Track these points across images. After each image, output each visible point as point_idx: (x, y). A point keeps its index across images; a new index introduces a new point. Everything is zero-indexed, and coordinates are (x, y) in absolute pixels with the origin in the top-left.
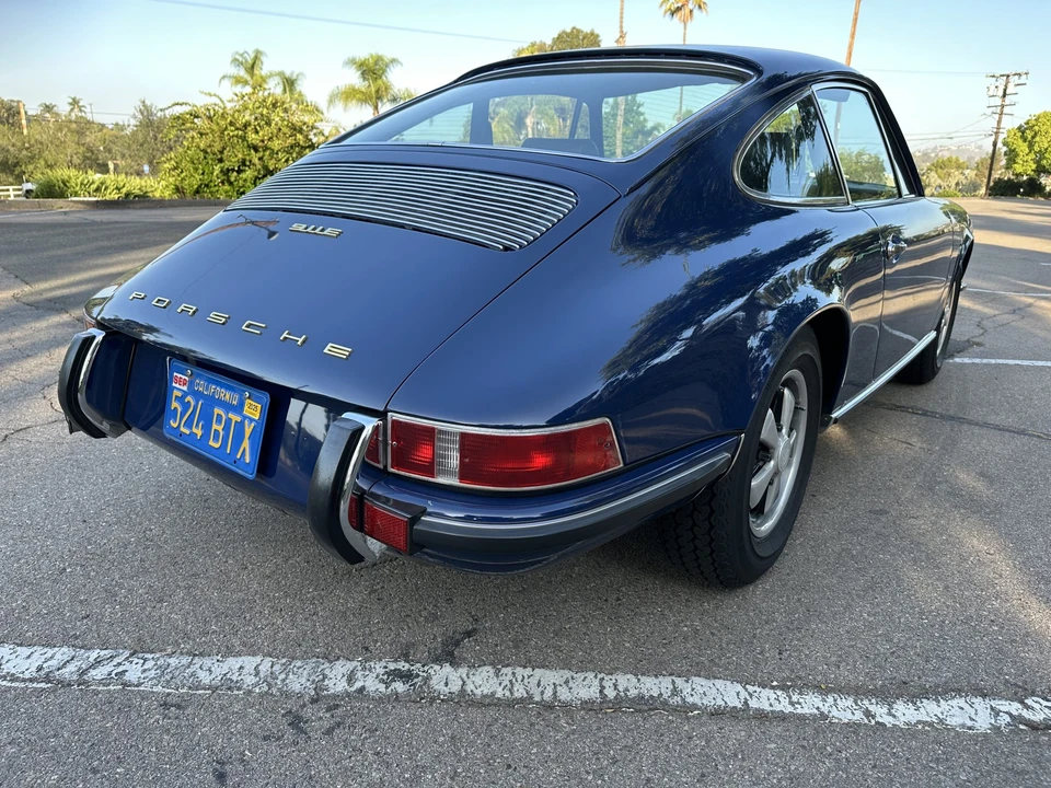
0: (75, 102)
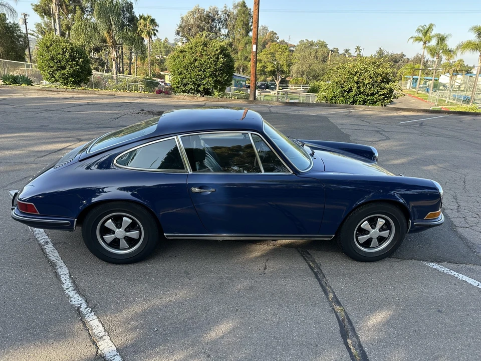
0: (358, 49)
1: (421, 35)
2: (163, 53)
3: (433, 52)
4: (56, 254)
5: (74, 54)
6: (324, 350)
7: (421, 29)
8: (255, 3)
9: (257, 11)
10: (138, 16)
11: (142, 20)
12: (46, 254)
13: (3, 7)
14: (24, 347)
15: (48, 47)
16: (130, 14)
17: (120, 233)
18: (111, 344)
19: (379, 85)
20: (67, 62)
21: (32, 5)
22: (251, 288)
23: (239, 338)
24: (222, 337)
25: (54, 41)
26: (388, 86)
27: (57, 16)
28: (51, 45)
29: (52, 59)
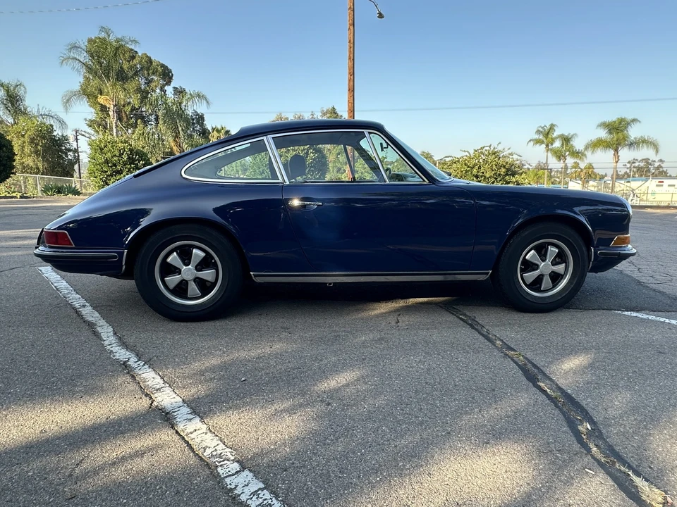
1: (541, 137)
2: (240, 172)
3: (559, 155)
4: (97, 314)
5: (133, 156)
6: (507, 394)
7: (541, 130)
8: (349, 90)
9: (352, 98)
10: (210, 129)
11: (215, 132)
12: (82, 316)
13: (51, 118)
14: (34, 402)
15: (101, 149)
16: (200, 126)
17: (188, 272)
18: (175, 395)
19: (503, 178)
20: (125, 165)
21: (86, 120)
22: (381, 339)
23: (372, 385)
24: (347, 385)
25: (109, 142)
26: (514, 179)
27: (114, 124)
28: (105, 147)
29: (107, 162)
